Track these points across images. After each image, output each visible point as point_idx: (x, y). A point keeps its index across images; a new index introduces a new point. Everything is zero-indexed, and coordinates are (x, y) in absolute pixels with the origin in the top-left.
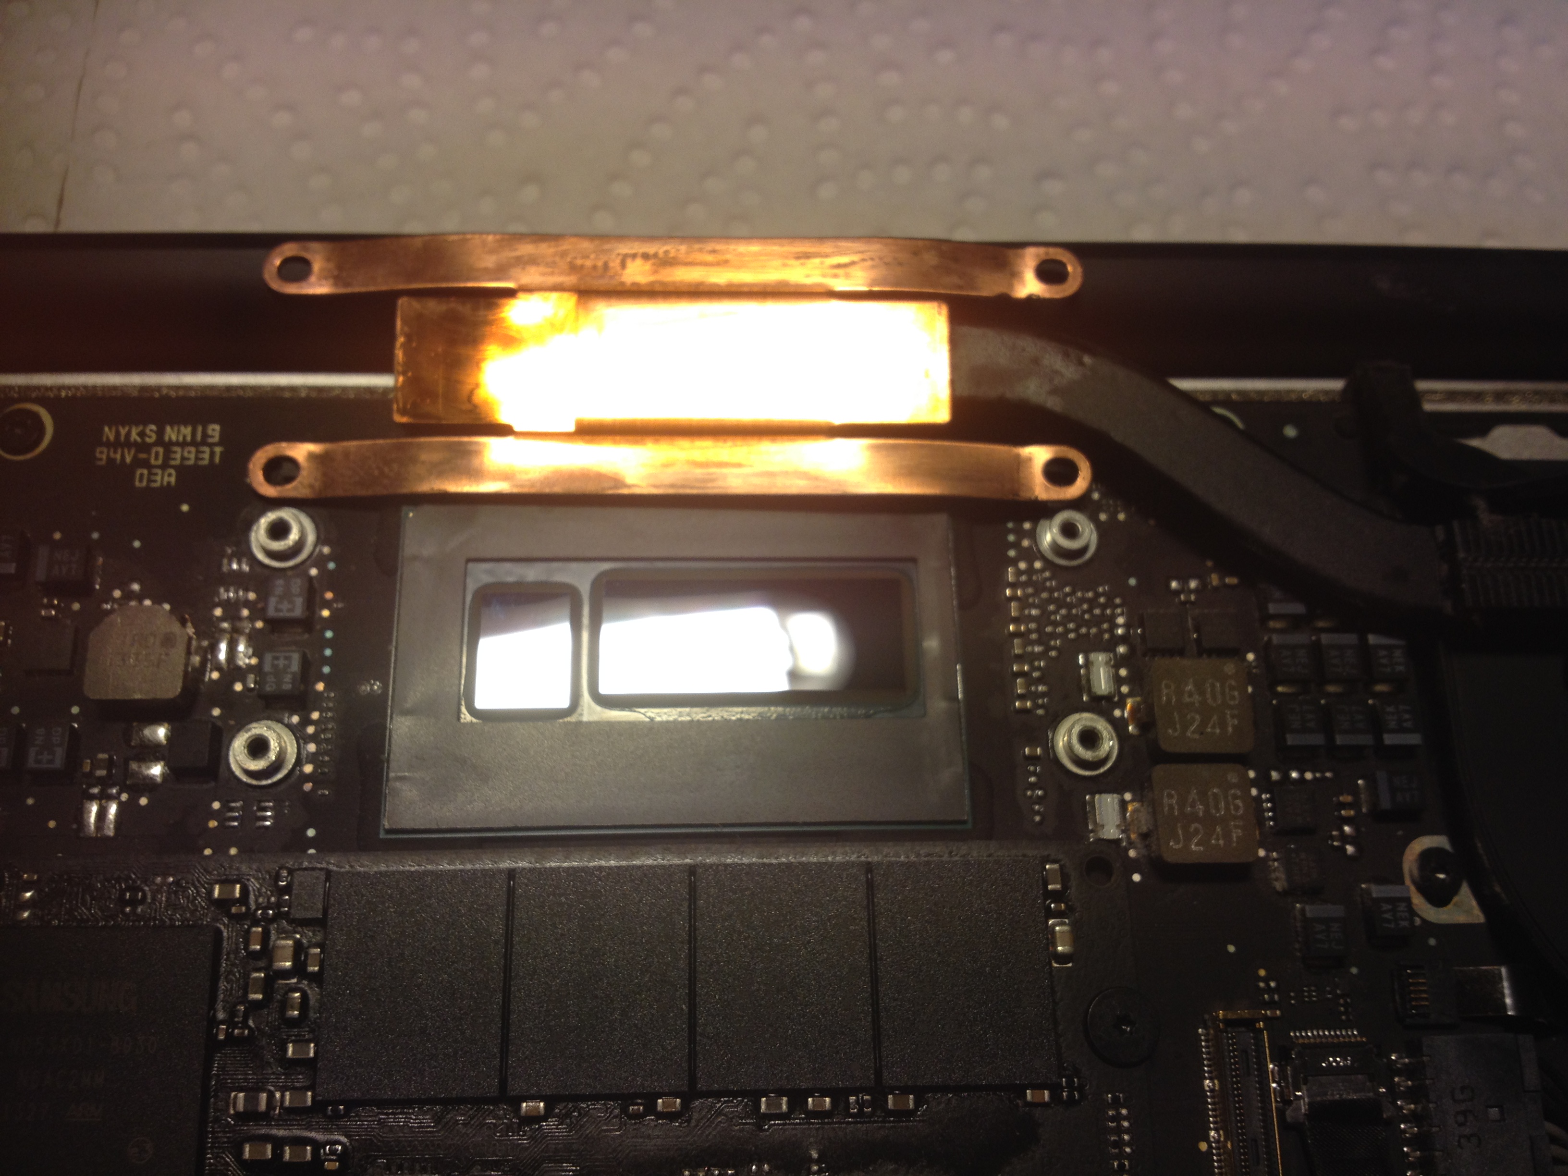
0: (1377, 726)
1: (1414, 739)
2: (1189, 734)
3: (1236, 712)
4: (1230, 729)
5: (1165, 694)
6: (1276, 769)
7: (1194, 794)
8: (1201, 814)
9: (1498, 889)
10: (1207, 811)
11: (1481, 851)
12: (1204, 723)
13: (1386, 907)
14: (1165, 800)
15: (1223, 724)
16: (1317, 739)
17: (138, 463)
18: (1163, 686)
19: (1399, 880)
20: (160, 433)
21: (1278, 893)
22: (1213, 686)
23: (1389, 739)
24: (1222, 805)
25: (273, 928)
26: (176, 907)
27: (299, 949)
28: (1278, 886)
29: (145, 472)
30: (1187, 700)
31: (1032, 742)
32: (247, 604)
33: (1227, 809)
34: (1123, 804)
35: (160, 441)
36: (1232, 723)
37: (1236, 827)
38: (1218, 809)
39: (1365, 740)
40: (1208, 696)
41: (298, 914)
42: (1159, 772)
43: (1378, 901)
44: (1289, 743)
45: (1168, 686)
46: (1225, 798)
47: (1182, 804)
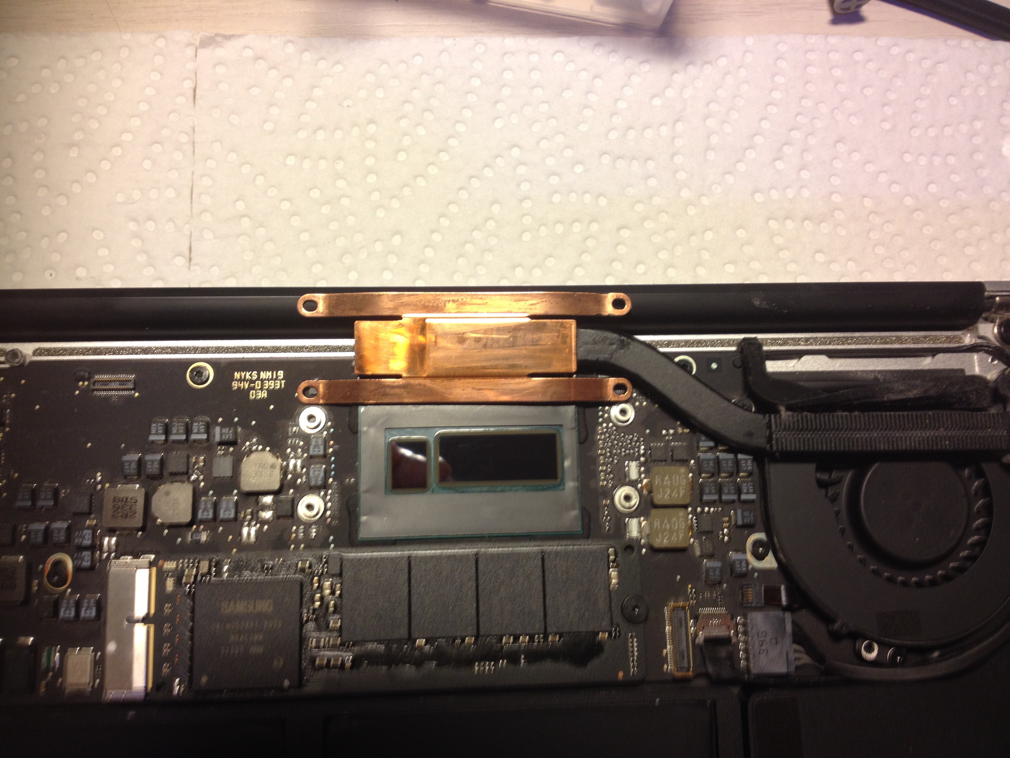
0: (739, 491)
1: (753, 497)
2: (666, 497)
3: (684, 488)
4: (681, 495)
5: (657, 481)
6: (699, 508)
7: (666, 521)
8: (668, 528)
10: (670, 527)
11: (776, 540)
12: (672, 492)
13: (738, 563)
14: (655, 523)
15: (678, 493)
16: (716, 497)
17: (250, 389)
18: (657, 477)
19: (744, 552)
20: (259, 375)
21: (697, 557)
22: (676, 477)
23: (743, 497)
24: (677, 525)
25: (322, 577)
27: (332, 585)
28: (697, 554)
29: (254, 391)
30: (665, 483)
31: (606, 498)
32: (300, 447)
33: (678, 526)
34: (640, 523)
35: (258, 379)
36: (682, 492)
37: (682, 532)
38: (675, 527)
39: (735, 497)
40: (674, 481)
41: (331, 572)
42: (654, 512)
43: (735, 560)
44: (705, 498)
46: (678, 522)
47: (661, 524)
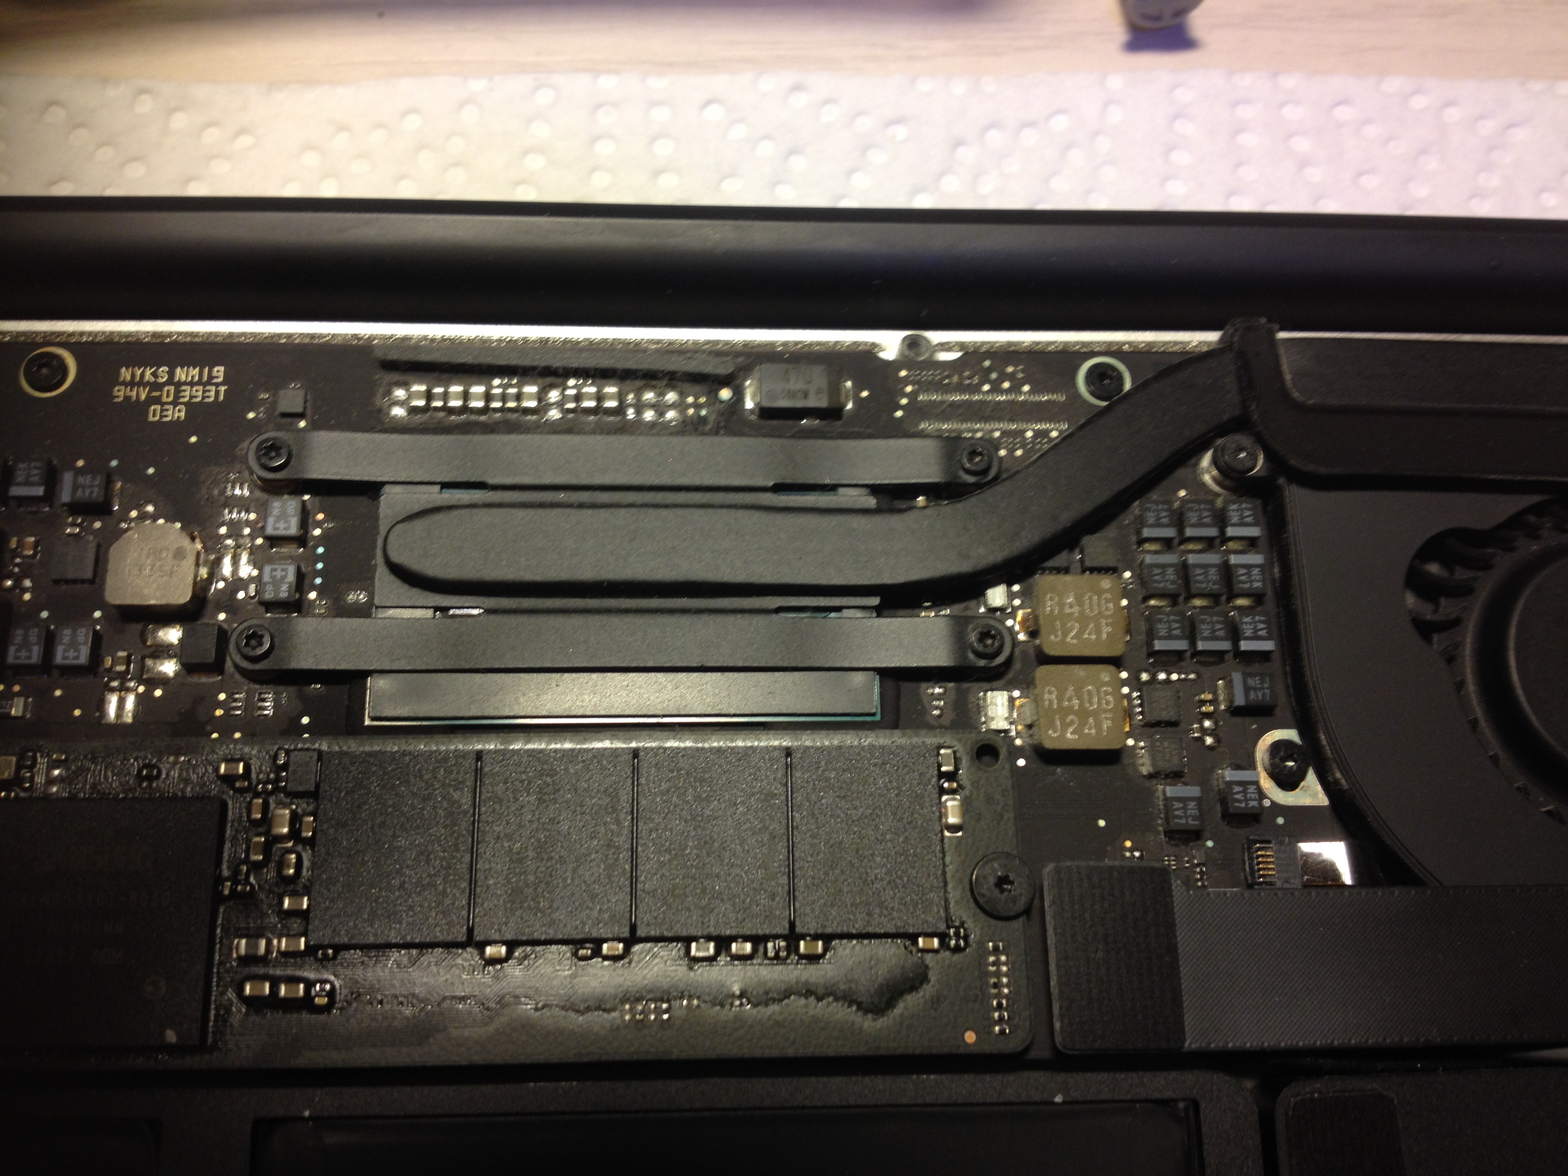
0: (1235, 634)
1: (1268, 646)
2: (1068, 639)
3: (1110, 621)
4: (1104, 636)
5: (1049, 606)
6: (1146, 671)
7: (1070, 691)
8: (1077, 707)
9: (1338, 775)
10: (1081, 705)
11: (1324, 743)
12: (1081, 632)
13: (1237, 789)
14: (1046, 696)
15: (1098, 631)
16: (1181, 645)
17: (152, 400)
19: (1252, 766)
20: (171, 374)
21: (1145, 776)
22: (1090, 598)
23: (1244, 646)
24: (1095, 700)
25: (271, 801)
26: (187, 781)
27: (295, 819)
28: (1145, 770)
29: (158, 407)
30: (1068, 610)
32: (248, 523)
33: (1099, 703)
34: (1012, 700)
35: (170, 382)
36: (1106, 630)
37: (1107, 719)
38: (1091, 704)
39: (1225, 645)
40: (1087, 606)
41: (291, 787)
42: (1042, 672)
43: (1230, 784)
44: (1157, 648)
45: (1051, 599)
46: (1098, 694)
47: (1060, 699)
